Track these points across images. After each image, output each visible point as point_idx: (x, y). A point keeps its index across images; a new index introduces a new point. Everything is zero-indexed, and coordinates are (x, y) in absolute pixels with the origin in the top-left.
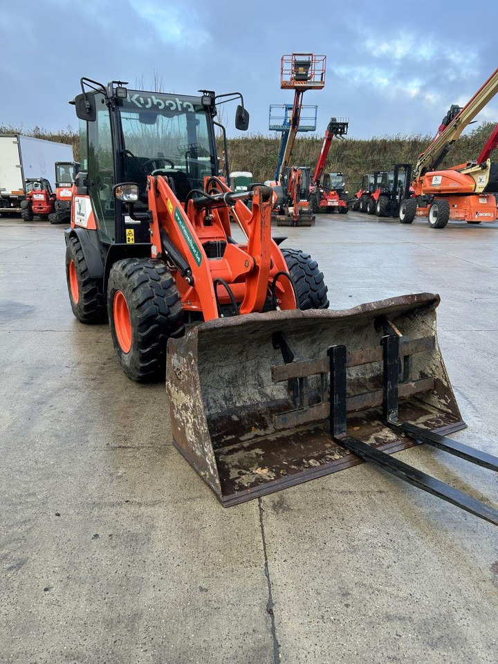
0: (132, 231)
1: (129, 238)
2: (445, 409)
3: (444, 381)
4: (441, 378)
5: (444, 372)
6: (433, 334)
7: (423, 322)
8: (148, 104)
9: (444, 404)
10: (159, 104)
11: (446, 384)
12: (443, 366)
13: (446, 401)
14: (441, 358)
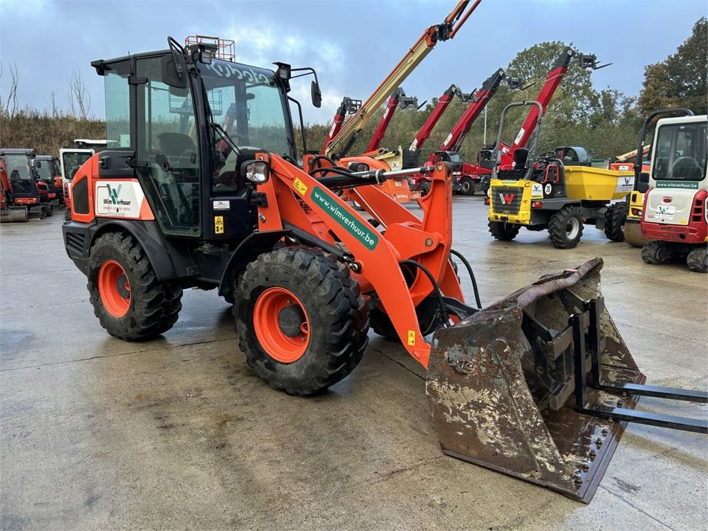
0: (221, 218)
1: (218, 227)
2: (620, 365)
3: (615, 338)
4: (612, 335)
5: (615, 329)
6: (598, 295)
7: (585, 285)
8: (227, 73)
9: (618, 361)
10: (237, 74)
11: (618, 341)
12: (612, 324)
13: (620, 357)
14: (610, 317)
